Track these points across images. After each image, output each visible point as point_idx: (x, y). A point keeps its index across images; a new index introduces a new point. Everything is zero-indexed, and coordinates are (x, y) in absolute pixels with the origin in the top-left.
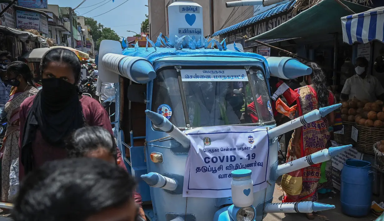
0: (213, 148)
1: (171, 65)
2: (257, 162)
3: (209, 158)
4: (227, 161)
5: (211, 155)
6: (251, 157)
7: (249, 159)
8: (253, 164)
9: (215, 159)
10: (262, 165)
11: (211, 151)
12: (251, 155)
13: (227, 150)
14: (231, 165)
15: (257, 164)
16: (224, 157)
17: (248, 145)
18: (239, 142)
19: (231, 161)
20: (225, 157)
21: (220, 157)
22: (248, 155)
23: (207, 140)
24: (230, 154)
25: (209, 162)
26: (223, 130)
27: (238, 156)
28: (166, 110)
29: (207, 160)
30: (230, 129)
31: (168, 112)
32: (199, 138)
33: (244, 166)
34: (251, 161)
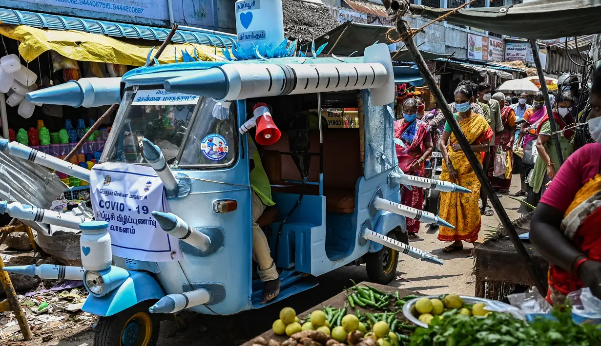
0: (109, 190)
3: (103, 201)
4: (117, 209)
5: (105, 198)
6: (141, 211)
7: (138, 212)
8: (148, 221)
9: (108, 204)
10: (155, 226)
11: (108, 193)
12: (140, 208)
13: (120, 195)
14: (120, 216)
15: (152, 222)
17: (143, 194)
18: (133, 188)
20: (116, 204)
21: (112, 203)
22: (138, 207)
23: (108, 180)
24: (120, 200)
25: (103, 206)
26: (123, 168)
27: (127, 205)
29: (103, 204)
32: (102, 176)
33: (135, 222)
34: (142, 216)
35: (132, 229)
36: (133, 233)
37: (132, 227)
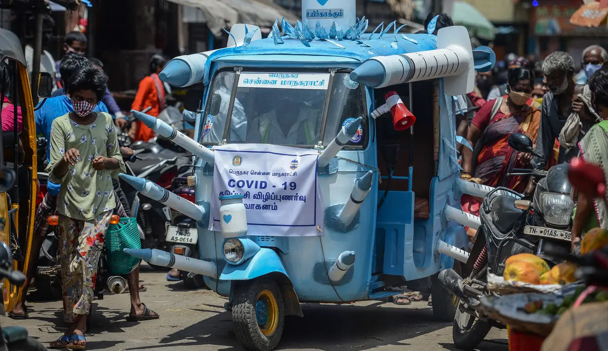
0: (242, 170)
1: (231, 65)
2: (299, 195)
3: (234, 181)
4: (256, 187)
5: (237, 178)
6: (289, 187)
7: (285, 188)
8: (293, 197)
9: (241, 184)
10: (305, 200)
11: (239, 173)
12: (288, 184)
13: (259, 174)
14: (260, 194)
15: (298, 198)
16: (252, 182)
18: (276, 166)
19: (261, 187)
20: (254, 183)
21: (247, 181)
22: (285, 184)
24: (260, 178)
25: (234, 186)
27: (270, 183)
28: (209, 121)
29: (232, 184)
30: (267, 149)
31: (210, 123)
32: (228, 156)
33: (279, 198)
34: (289, 192)
35: (274, 205)
36: (275, 209)
37: (275, 203)
